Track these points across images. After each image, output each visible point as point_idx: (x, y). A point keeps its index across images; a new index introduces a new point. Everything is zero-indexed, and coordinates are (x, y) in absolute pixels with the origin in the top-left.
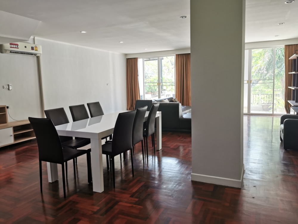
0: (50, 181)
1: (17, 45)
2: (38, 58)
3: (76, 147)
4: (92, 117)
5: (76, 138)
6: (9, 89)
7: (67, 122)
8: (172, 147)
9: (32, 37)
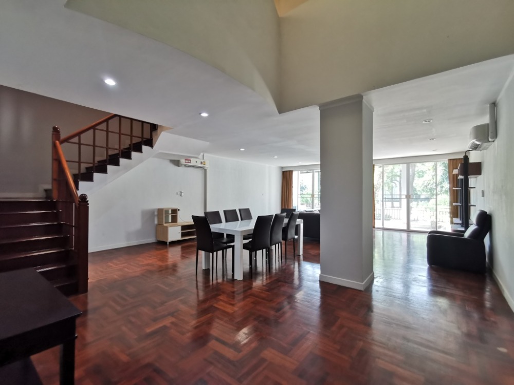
0: (204, 268)
1: (190, 160)
2: (205, 171)
3: (226, 243)
4: (242, 220)
5: (227, 235)
6: (181, 195)
7: (221, 222)
8: (313, 254)
9: (202, 154)
